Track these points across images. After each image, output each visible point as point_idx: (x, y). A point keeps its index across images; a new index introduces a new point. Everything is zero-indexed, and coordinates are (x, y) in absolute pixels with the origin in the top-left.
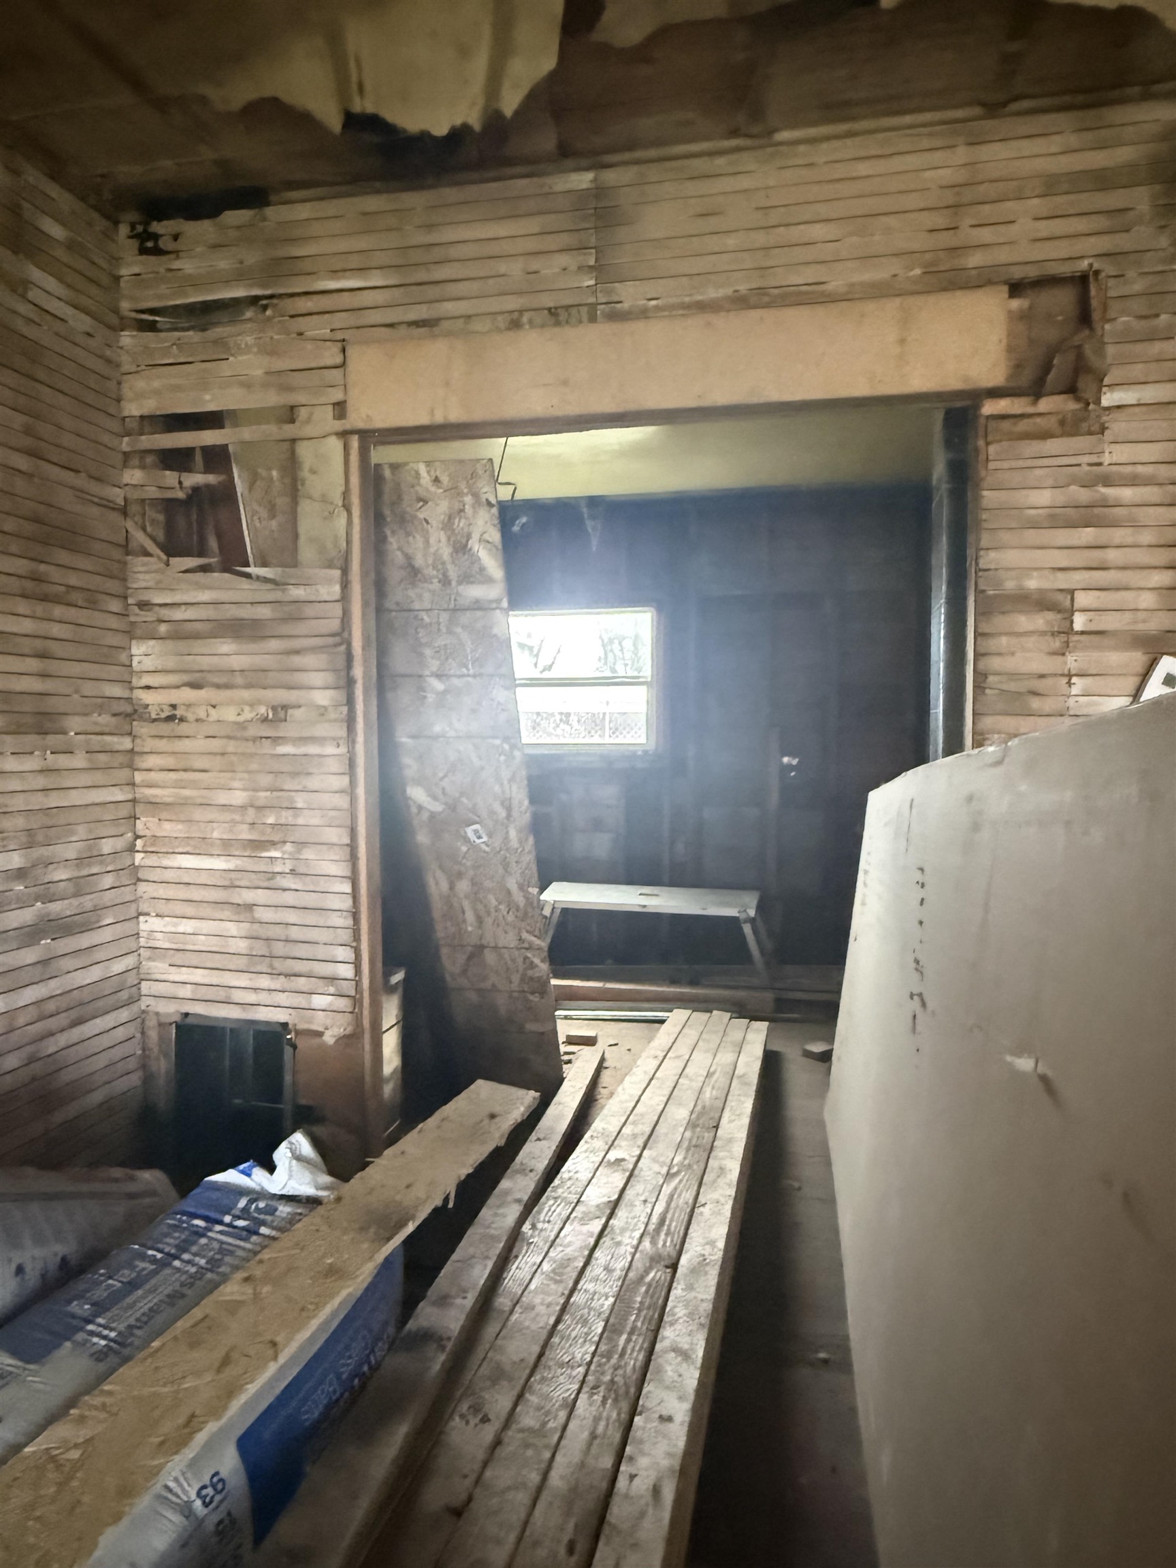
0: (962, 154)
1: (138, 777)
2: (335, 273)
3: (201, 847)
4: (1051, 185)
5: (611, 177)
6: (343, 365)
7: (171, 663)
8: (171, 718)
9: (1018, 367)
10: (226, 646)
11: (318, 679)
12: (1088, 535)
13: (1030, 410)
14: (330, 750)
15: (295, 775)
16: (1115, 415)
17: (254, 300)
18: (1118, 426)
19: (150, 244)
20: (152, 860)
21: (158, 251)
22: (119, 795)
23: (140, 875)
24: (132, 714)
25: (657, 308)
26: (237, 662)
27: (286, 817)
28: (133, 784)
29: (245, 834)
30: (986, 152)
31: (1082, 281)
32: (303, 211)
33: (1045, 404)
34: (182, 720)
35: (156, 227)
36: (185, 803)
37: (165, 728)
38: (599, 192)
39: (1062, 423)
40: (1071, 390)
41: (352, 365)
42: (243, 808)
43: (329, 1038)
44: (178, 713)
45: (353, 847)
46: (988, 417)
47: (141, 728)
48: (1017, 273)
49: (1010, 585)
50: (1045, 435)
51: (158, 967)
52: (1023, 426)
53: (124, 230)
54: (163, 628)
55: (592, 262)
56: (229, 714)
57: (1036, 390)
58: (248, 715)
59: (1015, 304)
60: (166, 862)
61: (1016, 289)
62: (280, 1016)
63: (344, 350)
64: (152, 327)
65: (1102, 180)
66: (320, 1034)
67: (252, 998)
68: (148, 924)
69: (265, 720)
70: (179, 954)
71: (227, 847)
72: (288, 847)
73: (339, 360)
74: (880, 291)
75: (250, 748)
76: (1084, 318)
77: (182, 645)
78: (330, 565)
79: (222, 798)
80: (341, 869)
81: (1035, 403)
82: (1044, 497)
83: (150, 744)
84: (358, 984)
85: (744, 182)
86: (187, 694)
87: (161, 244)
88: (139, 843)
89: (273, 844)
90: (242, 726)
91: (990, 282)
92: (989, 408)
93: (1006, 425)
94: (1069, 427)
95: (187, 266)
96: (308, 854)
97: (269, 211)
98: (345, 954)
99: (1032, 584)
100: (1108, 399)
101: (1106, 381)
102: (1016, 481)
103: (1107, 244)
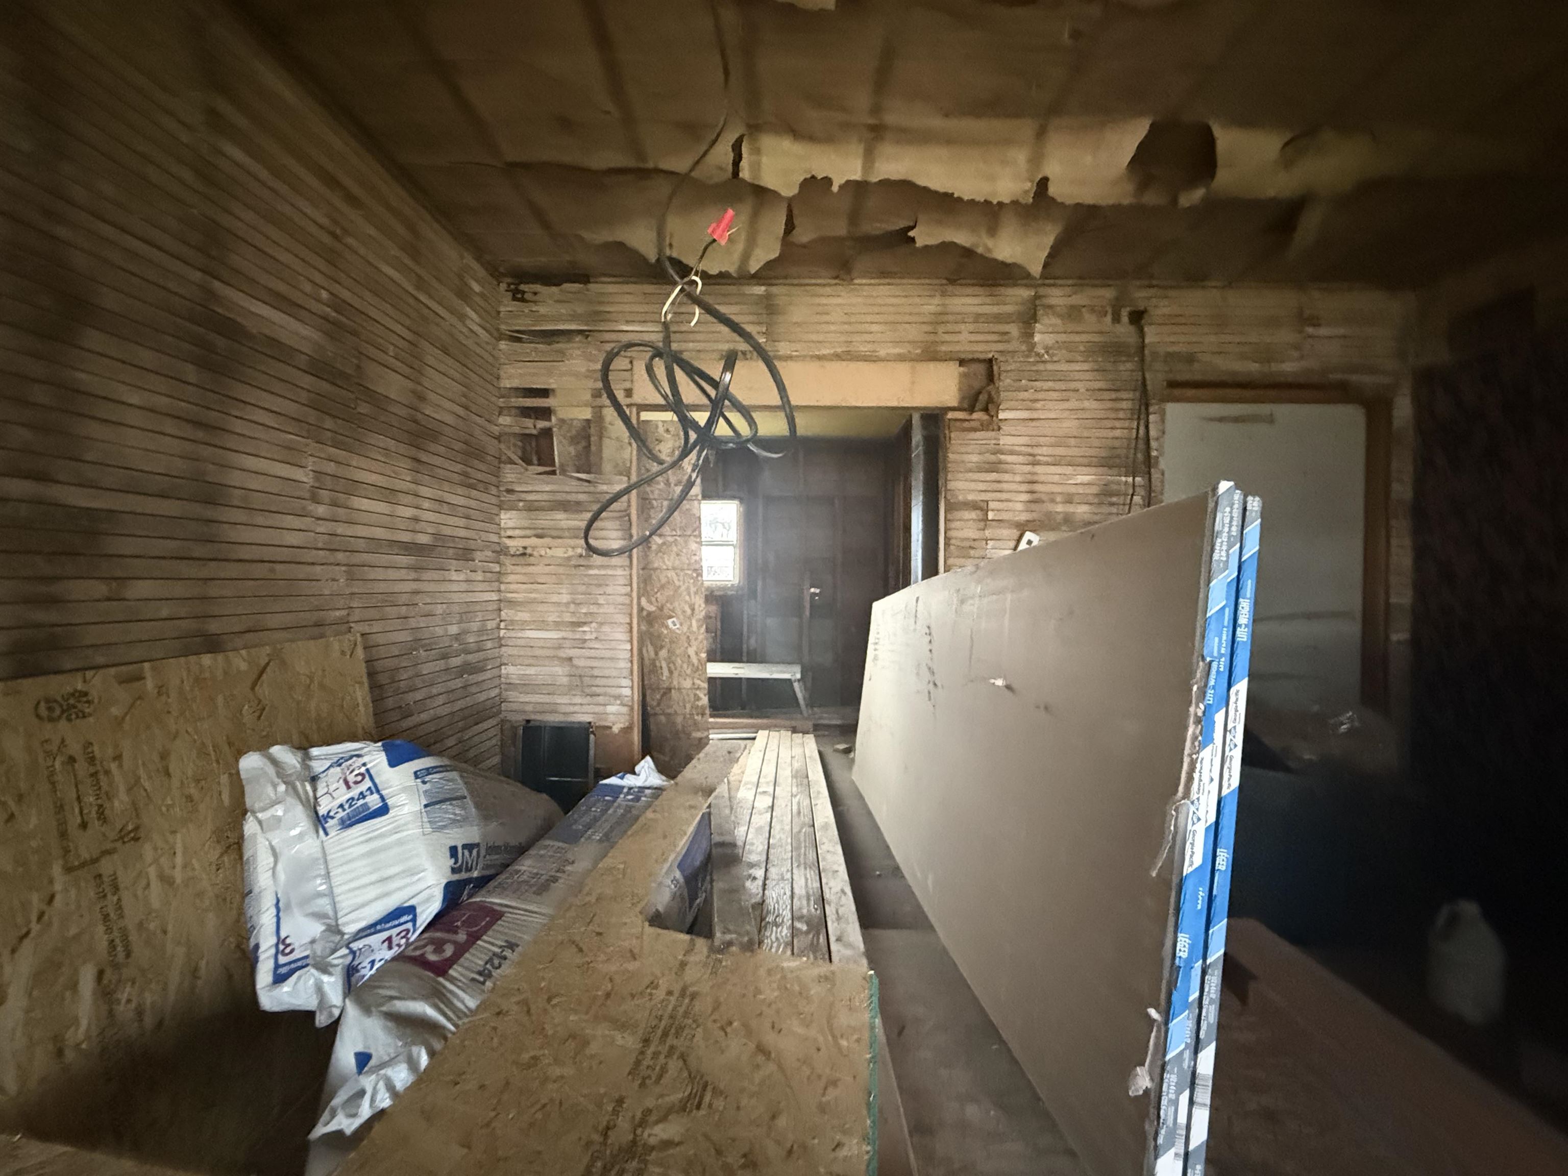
0: (937, 300)
1: (503, 587)
2: (628, 322)
3: (542, 625)
4: (977, 318)
5: (774, 290)
6: (631, 369)
7: (526, 523)
8: (524, 554)
9: (963, 399)
10: (560, 515)
11: (615, 534)
12: (994, 476)
13: (968, 417)
14: (619, 572)
15: (600, 585)
16: (1005, 423)
17: (580, 332)
18: (1005, 428)
19: (519, 296)
20: (512, 634)
21: (523, 300)
22: (494, 596)
23: (503, 642)
24: (501, 551)
25: (797, 356)
26: (565, 524)
27: (593, 609)
28: (499, 591)
29: (568, 618)
30: (948, 301)
31: (990, 361)
32: (611, 288)
33: (975, 416)
34: (531, 555)
35: (522, 287)
36: (533, 601)
37: (521, 560)
38: (768, 296)
39: (982, 425)
40: (986, 410)
41: (635, 368)
42: (567, 604)
43: (616, 729)
44: (529, 551)
45: (630, 624)
46: (950, 420)
47: (507, 561)
48: (963, 356)
49: (961, 498)
50: (975, 430)
51: (512, 695)
52: (966, 424)
53: (503, 286)
54: (521, 504)
55: (764, 330)
56: (559, 553)
57: (971, 409)
58: (570, 553)
59: (962, 369)
60: (520, 635)
61: (962, 362)
62: (586, 718)
63: (631, 362)
64: (519, 340)
65: (999, 318)
66: (610, 728)
67: (572, 709)
68: (504, 670)
69: (581, 556)
70: (527, 686)
71: (558, 625)
72: (594, 625)
73: (629, 366)
74: (901, 358)
75: (573, 571)
76: (991, 378)
77: (533, 514)
78: (621, 474)
79: (555, 598)
80: (625, 637)
81: (971, 414)
82: (975, 458)
83: (510, 568)
84: (633, 698)
85: (839, 301)
86: (534, 541)
87: (526, 296)
88: (502, 625)
89: (585, 623)
90: (569, 559)
91: (951, 359)
92: (950, 415)
93: (958, 424)
94: (984, 427)
95: (542, 310)
96: (606, 629)
97: (591, 286)
98: (626, 682)
99: (970, 497)
100: (1002, 415)
101: (1001, 407)
102: (963, 450)
103: (1001, 347)
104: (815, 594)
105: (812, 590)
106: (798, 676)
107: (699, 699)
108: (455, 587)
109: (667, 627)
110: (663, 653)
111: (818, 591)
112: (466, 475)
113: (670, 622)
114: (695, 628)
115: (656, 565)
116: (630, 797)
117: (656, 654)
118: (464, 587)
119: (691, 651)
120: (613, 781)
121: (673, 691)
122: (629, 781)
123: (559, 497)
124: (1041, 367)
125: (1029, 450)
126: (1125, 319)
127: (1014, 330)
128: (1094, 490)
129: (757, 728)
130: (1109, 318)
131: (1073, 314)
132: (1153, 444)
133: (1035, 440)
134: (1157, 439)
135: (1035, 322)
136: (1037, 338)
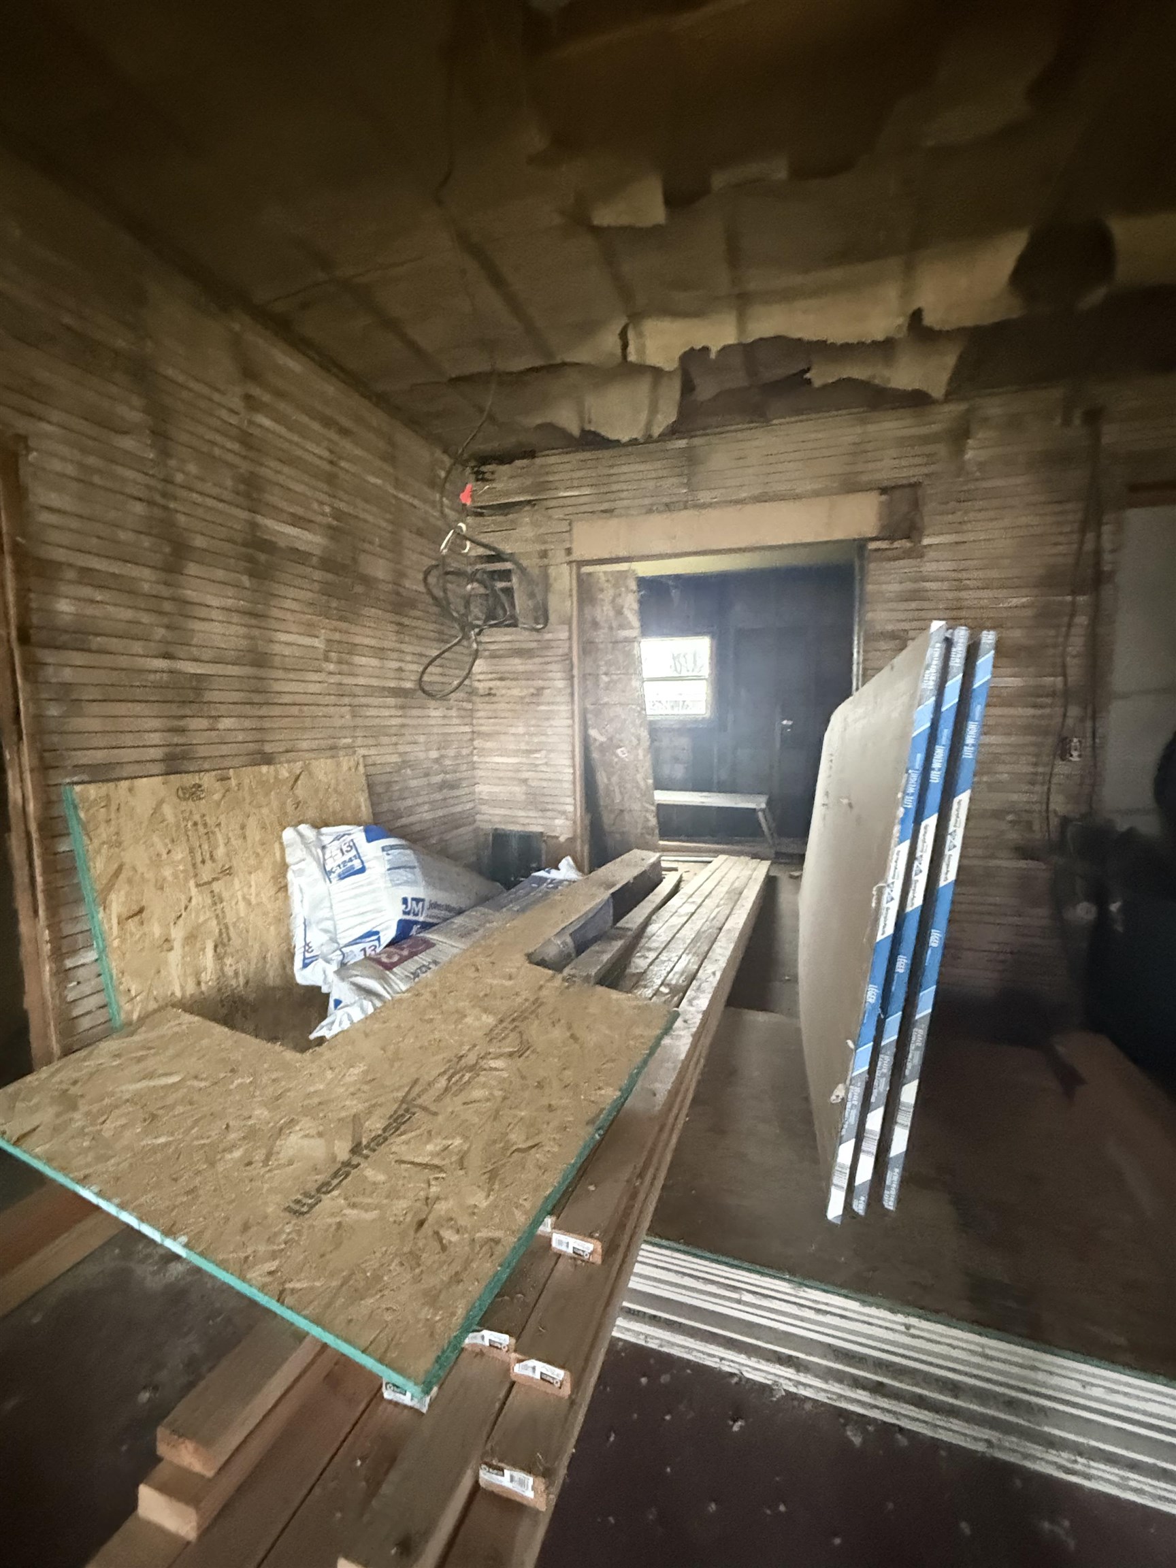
0: (859, 430)
1: (475, 721)
2: (567, 489)
3: (504, 752)
4: (901, 442)
5: (697, 441)
6: (570, 530)
7: (489, 669)
8: (489, 694)
9: (883, 527)
10: (517, 661)
11: (559, 675)
12: (914, 605)
13: (888, 546)
14: (563, 708)
15: (548, 719)
16: (928, 549)
17: (529, 502)
18: (932, 554)
19: (480, 477)
20: (481, 759)
21: (484, 480)
22: (467, 729)
23: (476, 765)
24: (473, 692)
25: (716, 502)
26: (521, 668)
27: (543, 738)
28: (472, 724)
29: (523, 747)
30: (871, 428)
31: (915, 486)
32: (552, 460)
33: (896, 544)
34: (495, 695)
35: (484, 469)
36: (499, 733)
37: (487, 699)
38: (690, 448)
39: (904, 552)
40: (908, 537)
41: (575, 531)
42: (524, 734)
43: (562, 839)
44: (493, 692)
45: (573, 751)
46: (871, 550)
47: (477, 699)
48: (885, 484)
49: (878, 628)
50: (897, 558)
51: (484, 808)
52: (889, 553)
53: (468, 470)
54: (487, 653)
55: (685, 481)
56: (516, 692)
57: (892, 539)
58: (525, 692)
59: (884, 498)
60: (488, 760)
61: (884, 490)
62: (539, 829)
63: (570, 524)
64: (481, 515)
65: (925, 440)
66: (557, 838)
67: (527, 821)
68: (478, 788)
69: (533, 695)
70: (494, 802)
71: (516, 753)
72: (544, 752)
73: (568, 529)
74: (818, 493)
75: (526, 708)
76: (916, 505)
77: (495, 661)
78: (563, 623)
79: (513, 730)
80: (568, 762)
81: (892, 543)
82: (895, 587)
83: (480, 706)
84: (575, 815)
85: (756, 443)
86: (498, 683)
87: (486, 476)
88: (475, 751)
89: (537, 751)
90: (522, 698)
91: (871, 489)
92: (872, 546)
93: (878, 554)
94: (908, 554)
95: (499, 486)
96: (552, 755)
97: (538, 461)
98: (570, 800)
99: (890, 627)
100: (925, 542)
101: (925, 533)
102: (883, 578)
103: (925, 470)
104: (786, 727)
105: (785, 722)
106: (763, 806)
107: (648, 820)
108: (433, 722)
109: (617, 756)
110: (615, 779)
111: (790, 723)
112: (441, 633)
113: (619, 751)
114: (641, 757)
115: (606, 700)
116: (551, 886)
117: (609, 779)
118: (441, 721)
119: (639, 777)
120: (542, 873)
121: (625, 813)
122: (554, 874)
123: (517, 645)
124: (971, 486)
125: (954, 575)
126: (1077, 422)
127: (942, 449)
128: (1029, 612)
129: (717, 853)
130: (1058, 421)
131: (1014, 423)
132: (1107, 557)
133: (963, 564)
134: (1113, 551)
135: (969, 438)
136: (969, 455)
